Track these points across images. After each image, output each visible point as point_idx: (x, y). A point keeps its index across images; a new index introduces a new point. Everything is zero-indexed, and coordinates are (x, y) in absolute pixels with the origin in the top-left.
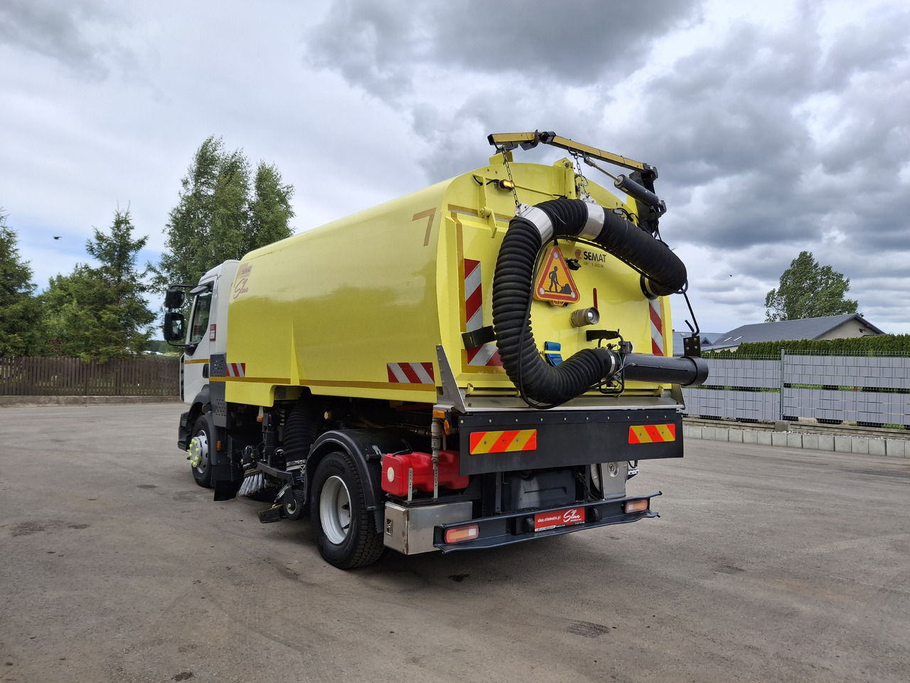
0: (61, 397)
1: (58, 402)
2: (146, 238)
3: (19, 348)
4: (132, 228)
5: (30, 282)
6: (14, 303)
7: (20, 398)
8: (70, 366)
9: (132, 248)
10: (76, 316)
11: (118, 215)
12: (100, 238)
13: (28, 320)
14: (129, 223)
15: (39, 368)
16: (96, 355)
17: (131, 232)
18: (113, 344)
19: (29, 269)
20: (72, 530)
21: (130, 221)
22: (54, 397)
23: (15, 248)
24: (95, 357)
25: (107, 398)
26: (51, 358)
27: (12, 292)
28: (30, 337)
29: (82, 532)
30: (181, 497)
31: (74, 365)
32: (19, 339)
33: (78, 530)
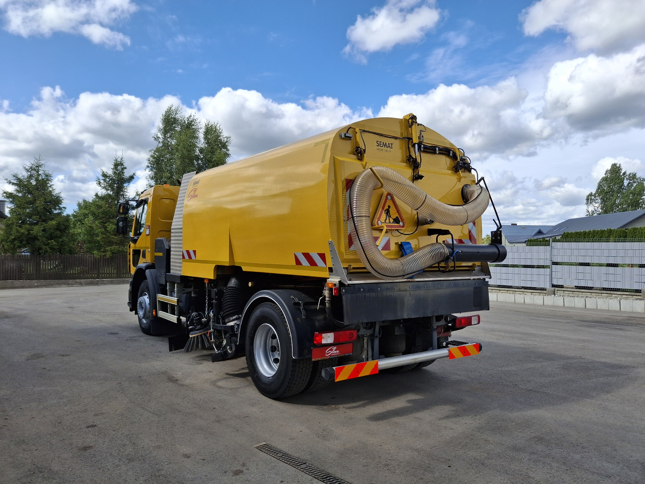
0: (82, 280)
1: (81, 284)
2: (134, 174)
3: (55, 249)
4: (125, 168)
5: (61, 206)
6: (52, 219)
7: (56, 281)
8: (88, 260)
9: (125, 181)
10: (90, 227)
11: (116, 160)
12: (104, 175)
13: (61, 231)
14: (123, 165)
15: (68, 262)
16: (104, 252)
17: (125, 171)
18: (115, 245)
19: (61, 197)
20: (61, 357)
21: (124, 164)
22: (78, 280)
23: (51, 184)
24: (104, 254)
25: (112, 280)
26: (75, 255)
27: (51, 213)
28: (62, 241)
29: (65, 358)
30: (132, 339)
31: (90, 259)
32: (55, 243)
33: (64, 357)
